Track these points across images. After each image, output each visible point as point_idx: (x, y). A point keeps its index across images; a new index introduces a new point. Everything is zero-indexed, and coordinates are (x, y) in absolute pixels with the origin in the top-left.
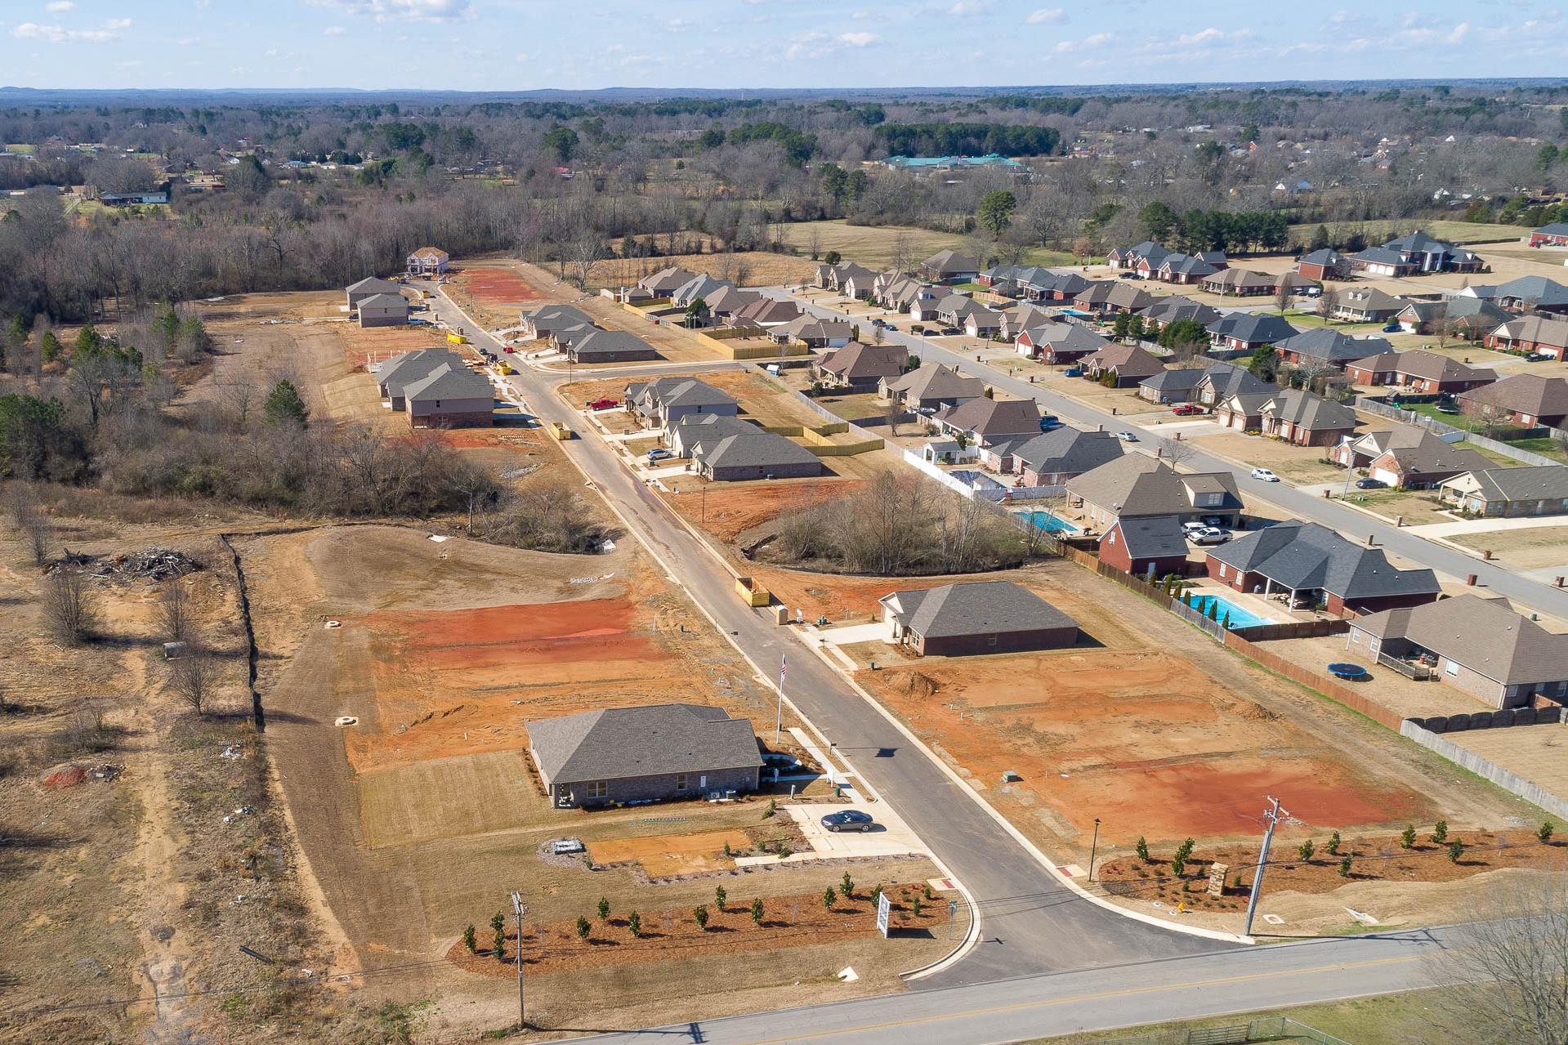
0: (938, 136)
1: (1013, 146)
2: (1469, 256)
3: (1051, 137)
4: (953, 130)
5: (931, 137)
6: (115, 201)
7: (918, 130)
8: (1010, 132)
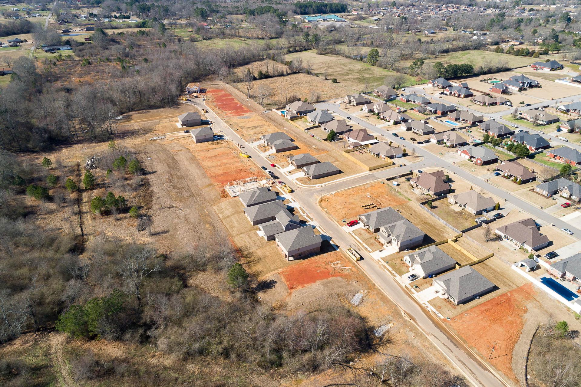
0: (314, 7)
1: (335, 10)
2: (536, 82)
3: (345, 7)
4: (318, 5)
5: (312, 7)
6: (49, 50)
7: (308, 5)
8: (334, 5)
